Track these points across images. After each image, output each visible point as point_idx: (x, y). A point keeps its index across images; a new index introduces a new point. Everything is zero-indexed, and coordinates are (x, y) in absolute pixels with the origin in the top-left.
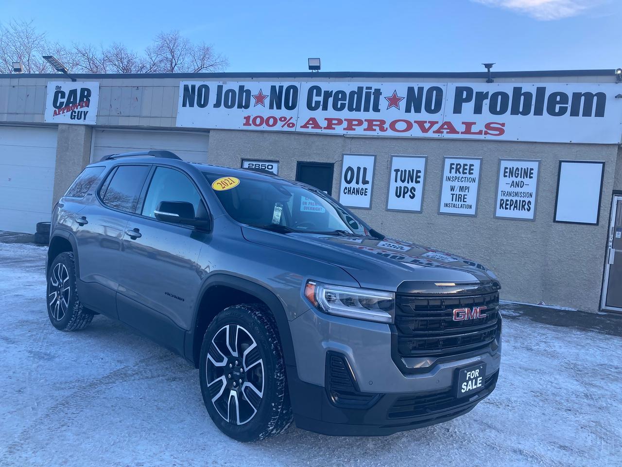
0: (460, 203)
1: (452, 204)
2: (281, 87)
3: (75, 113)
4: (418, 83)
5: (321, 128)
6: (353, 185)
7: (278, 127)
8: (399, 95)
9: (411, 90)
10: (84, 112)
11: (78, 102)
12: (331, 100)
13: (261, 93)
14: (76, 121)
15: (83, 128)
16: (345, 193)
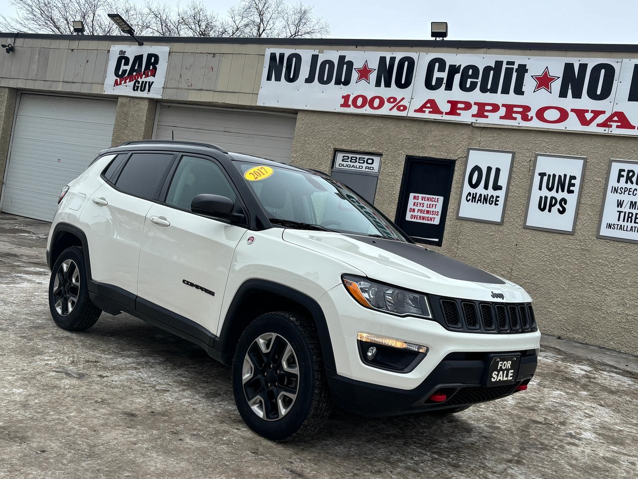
0: (630, 225)
1: (618, 225)
2: (393, 59)
3: (139, 83)
4: (579, 59)
5: (442, 113)
6: (480, 190)
7: (385, 110)
8: (552, 73)
9: (569, 67)
10: (149, 82)
11: (143, 71)
12: (457, 78)
13: (365, 67)
14: (138, 94)
15: (146, 103)
16: (468, 201)
